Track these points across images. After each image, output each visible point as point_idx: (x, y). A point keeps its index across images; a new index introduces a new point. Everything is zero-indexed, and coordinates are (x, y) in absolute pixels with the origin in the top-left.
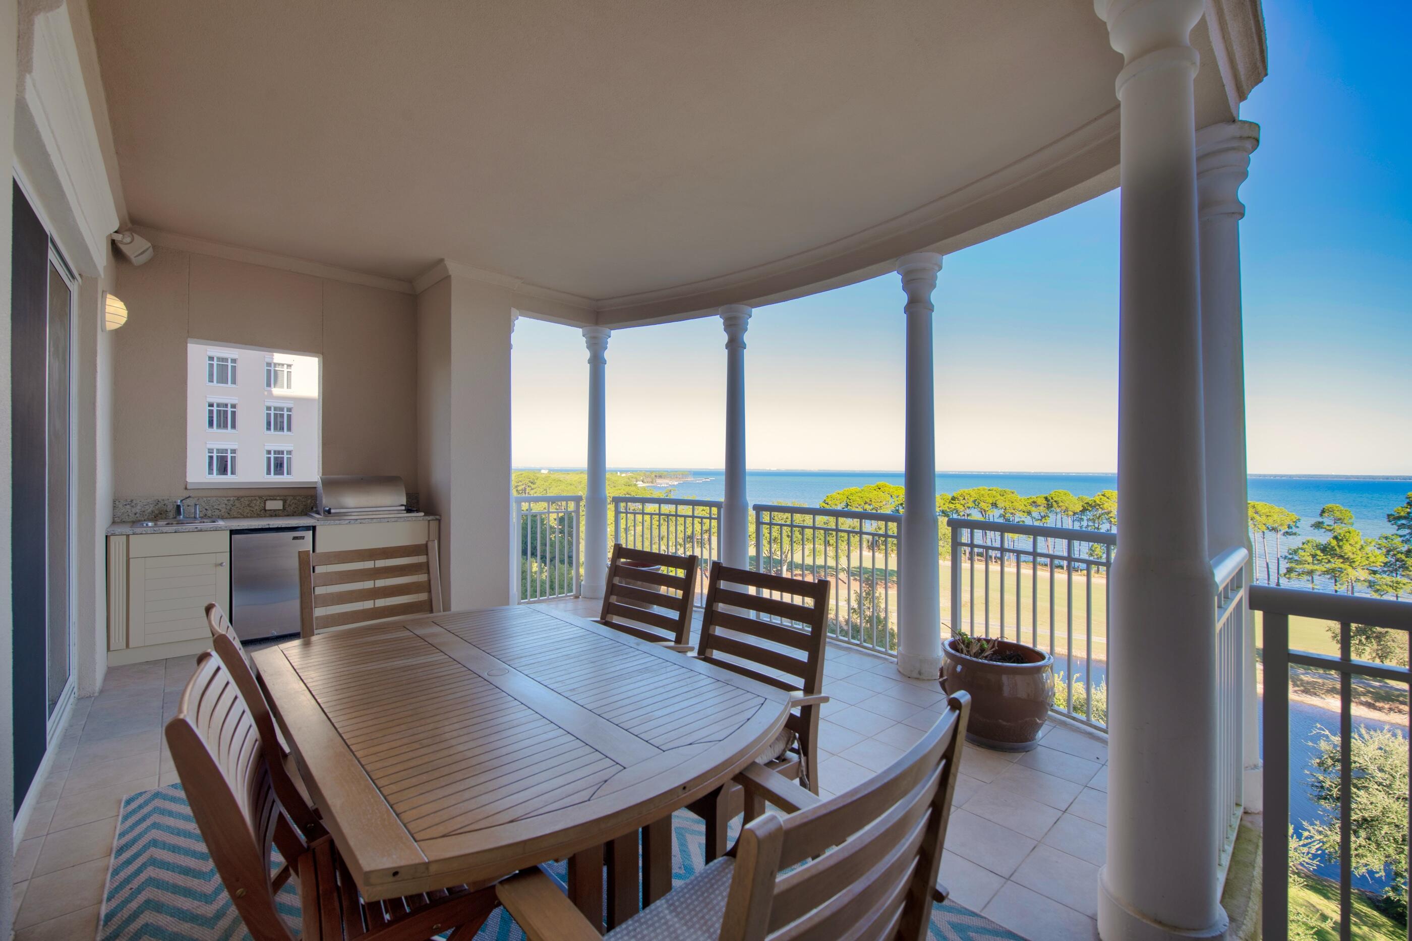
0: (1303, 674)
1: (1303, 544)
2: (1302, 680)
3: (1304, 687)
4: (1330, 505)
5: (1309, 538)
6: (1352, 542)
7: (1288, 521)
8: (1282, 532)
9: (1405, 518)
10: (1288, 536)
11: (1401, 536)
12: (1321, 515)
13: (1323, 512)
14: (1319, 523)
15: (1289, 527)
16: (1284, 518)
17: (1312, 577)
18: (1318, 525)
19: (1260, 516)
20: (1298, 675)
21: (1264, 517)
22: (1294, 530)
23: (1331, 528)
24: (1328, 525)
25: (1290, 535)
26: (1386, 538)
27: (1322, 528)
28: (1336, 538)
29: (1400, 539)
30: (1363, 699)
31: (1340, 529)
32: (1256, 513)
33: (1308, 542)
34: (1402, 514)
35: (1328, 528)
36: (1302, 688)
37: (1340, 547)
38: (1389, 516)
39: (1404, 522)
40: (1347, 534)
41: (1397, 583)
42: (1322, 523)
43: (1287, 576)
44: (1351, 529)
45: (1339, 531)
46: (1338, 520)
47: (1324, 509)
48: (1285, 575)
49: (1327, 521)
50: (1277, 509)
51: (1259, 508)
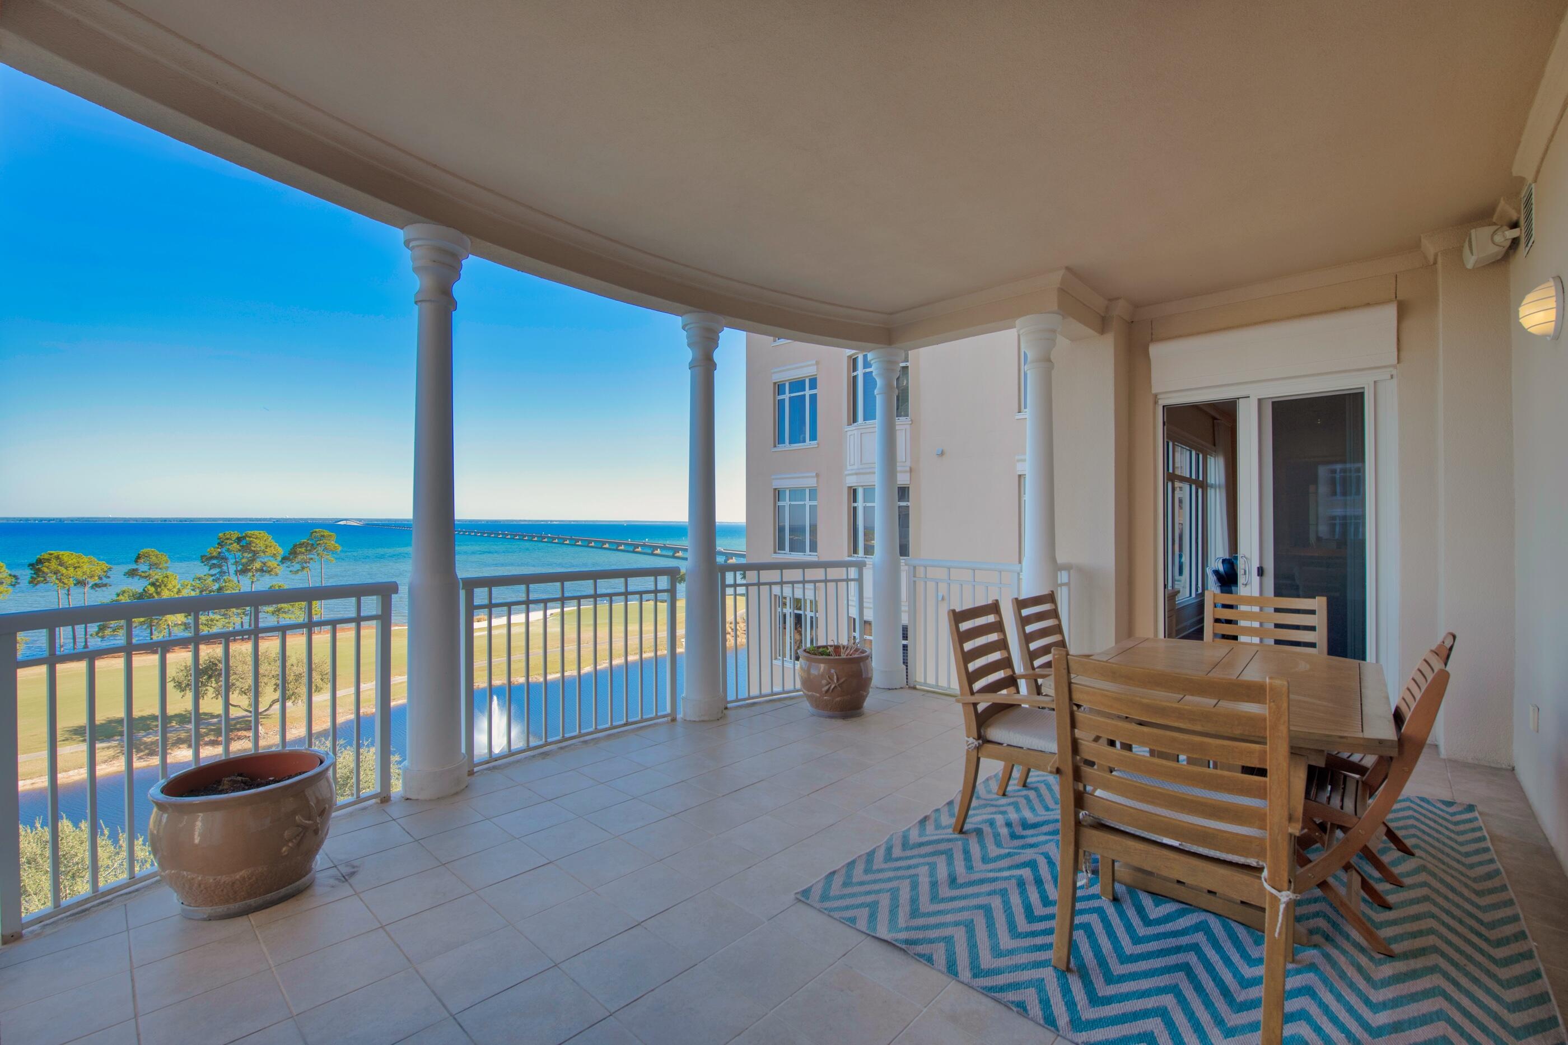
0: (144, 736)
1: (118, 595)
2: (145, 743)
3: (148, 749)
4: (145, 550)
5: (125, 588)
6: (170, 586)
7: (99, 572)
8: (90, 585)
9: (216, 558)
10: (97, 589)
11: (212, 576)
12: (136, 561)
13: (138, 557)
14: (134, 570)
15: (100, 578)
16: (94, 568)
18: (132, 573)
19: (66, 568)
20: (140, 739)
21: (72, 569)
22: (105, 581)
23: (147, 574)
24: (143, 572)
25: (100, 587)
26: (200, 579)
27: (137, 575)
28: (153, 584)
29: (212, 578)
30: (207, 739)
31: (157, 575)
32: (61, 564)
33: (124, 592)
34: (215, 554)
35: (143, 574)
36: (147, 751)
37: (158, 593)
38: (202, 557)
39: (215, 562)
40: (165, 579)
41: (212, 620)
42: (137, 570)
43: (100, 634)
44: (169, 573)
45: (156, 577)
46: (153, 566)
47: (139, 554)
48: (97, 633)
49: (143, 567)
50: (85, 559)
51: (65, 559)
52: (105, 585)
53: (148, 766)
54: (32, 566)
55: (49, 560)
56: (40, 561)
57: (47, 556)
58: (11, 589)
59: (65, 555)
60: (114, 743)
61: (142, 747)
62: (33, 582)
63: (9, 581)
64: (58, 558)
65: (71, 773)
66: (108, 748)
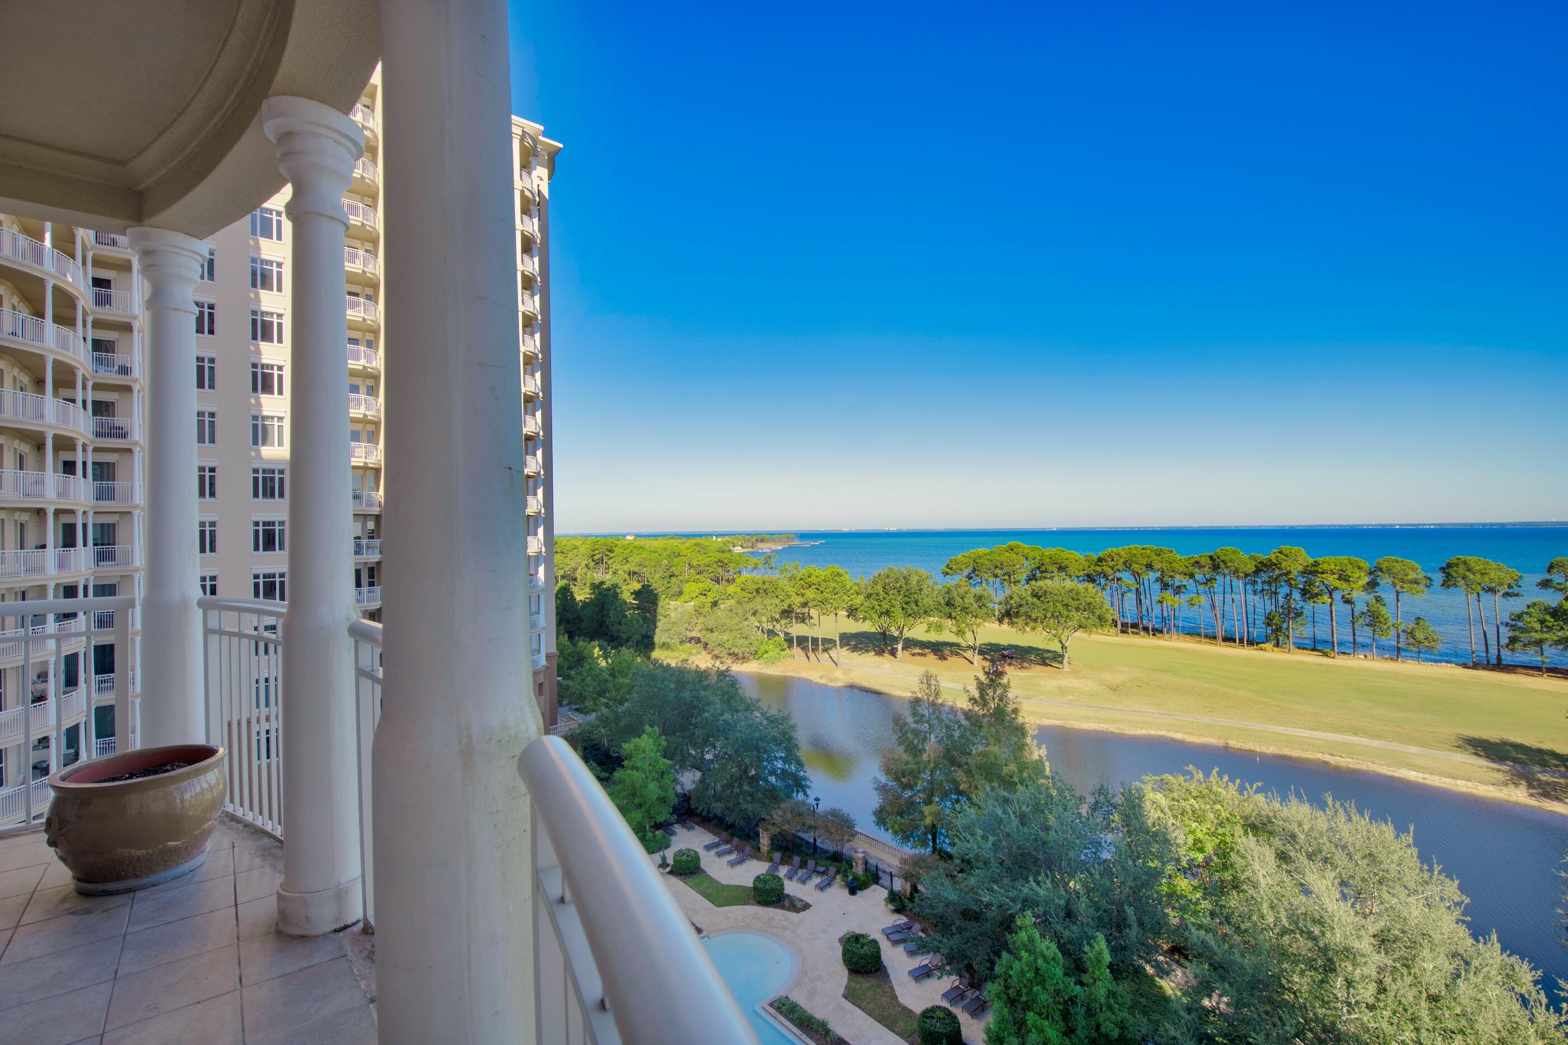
0: (1539, 772)
1: (1528, 607)
2: (1539, 780)
3: (1542, 788)
4: (1559, 559)
5: (1535, 600)
7: (1508, 579)
8: (1501, 594)
10: (1508, 598)
12: (1549, 571)
13: (1550, 568)
14: (1547, 581)
15: (1510, 586)
16: (1502, 575)
17: (1542, 649)
18: (1545, 584)
19: (1474, 574)
20: (1533, 774)
21: (1479, 576)
22: (1516, 590)
23: (1563, 587)
24: (1558, 584)
25: (1511, 596)
27: (1550, 587)
32: (1469, 570)
33: (1535, 604)
35: (1558, 587)
36: (1540, 791)
42: (1551, 580)
43: (1510, 647)
47: (1552, 563)
48: (1507, 646)
49: (1557, 578)
50: (1493, 564)
51: (1472, 565)
52: (1517, 595)
53: (1540, 808)
54: (1442, 569)
55: (1457, 565)
56: (1449, 566)
57: (1455, 561)
58: (1426, 590)
59: (1472, 560)
60: (1505, 768)
61: (1535, 783)
62: (1445, 584)
63: (1424, 582)
64: (1465, 563)
65: (1459, 782)
66: (1499, 770)
